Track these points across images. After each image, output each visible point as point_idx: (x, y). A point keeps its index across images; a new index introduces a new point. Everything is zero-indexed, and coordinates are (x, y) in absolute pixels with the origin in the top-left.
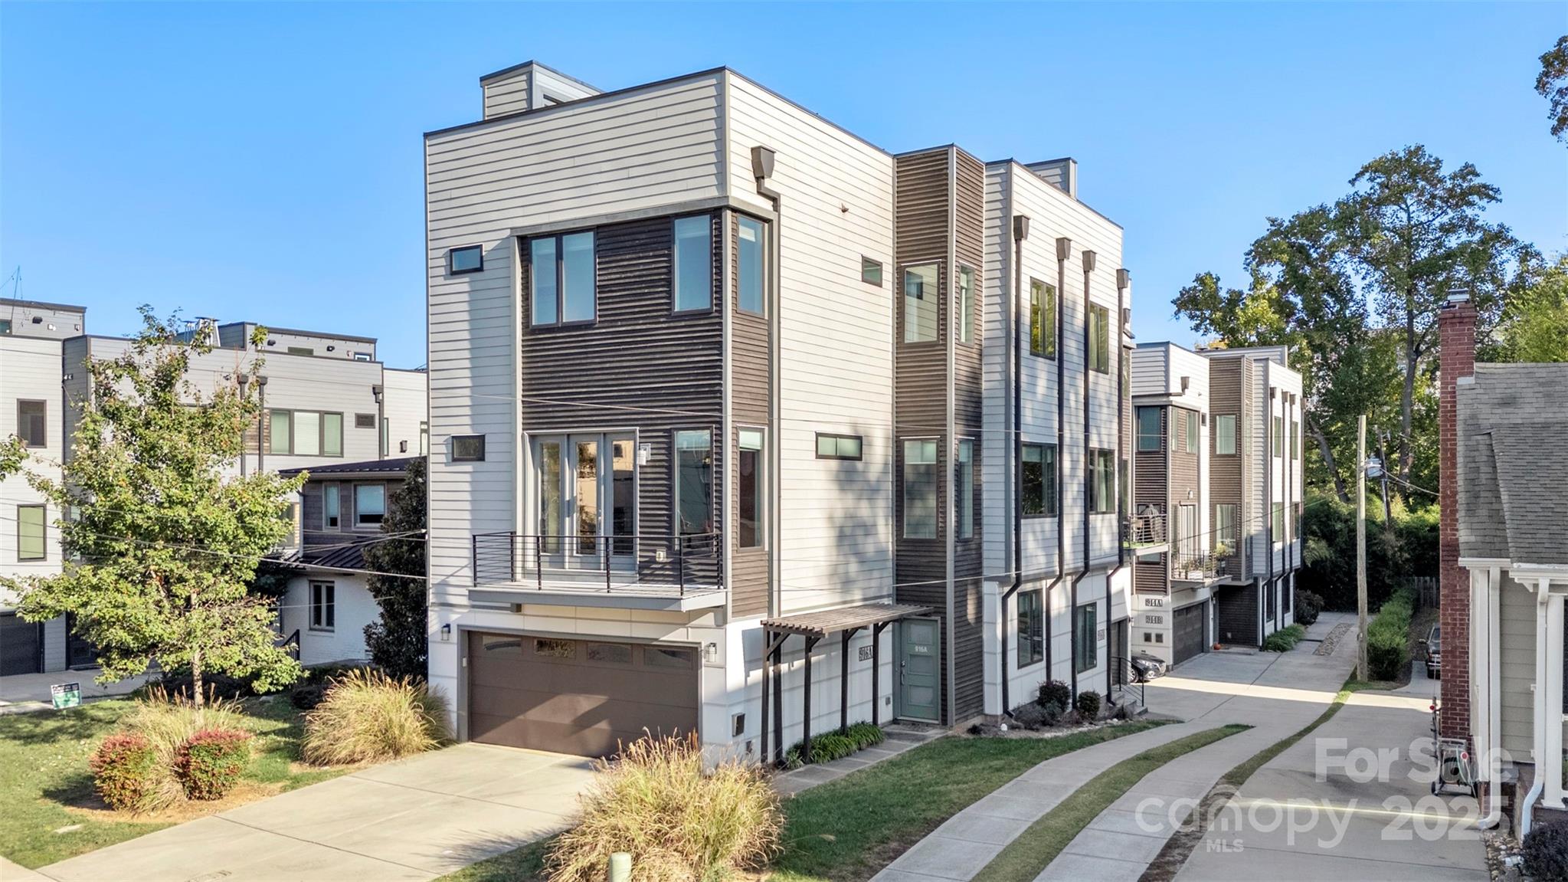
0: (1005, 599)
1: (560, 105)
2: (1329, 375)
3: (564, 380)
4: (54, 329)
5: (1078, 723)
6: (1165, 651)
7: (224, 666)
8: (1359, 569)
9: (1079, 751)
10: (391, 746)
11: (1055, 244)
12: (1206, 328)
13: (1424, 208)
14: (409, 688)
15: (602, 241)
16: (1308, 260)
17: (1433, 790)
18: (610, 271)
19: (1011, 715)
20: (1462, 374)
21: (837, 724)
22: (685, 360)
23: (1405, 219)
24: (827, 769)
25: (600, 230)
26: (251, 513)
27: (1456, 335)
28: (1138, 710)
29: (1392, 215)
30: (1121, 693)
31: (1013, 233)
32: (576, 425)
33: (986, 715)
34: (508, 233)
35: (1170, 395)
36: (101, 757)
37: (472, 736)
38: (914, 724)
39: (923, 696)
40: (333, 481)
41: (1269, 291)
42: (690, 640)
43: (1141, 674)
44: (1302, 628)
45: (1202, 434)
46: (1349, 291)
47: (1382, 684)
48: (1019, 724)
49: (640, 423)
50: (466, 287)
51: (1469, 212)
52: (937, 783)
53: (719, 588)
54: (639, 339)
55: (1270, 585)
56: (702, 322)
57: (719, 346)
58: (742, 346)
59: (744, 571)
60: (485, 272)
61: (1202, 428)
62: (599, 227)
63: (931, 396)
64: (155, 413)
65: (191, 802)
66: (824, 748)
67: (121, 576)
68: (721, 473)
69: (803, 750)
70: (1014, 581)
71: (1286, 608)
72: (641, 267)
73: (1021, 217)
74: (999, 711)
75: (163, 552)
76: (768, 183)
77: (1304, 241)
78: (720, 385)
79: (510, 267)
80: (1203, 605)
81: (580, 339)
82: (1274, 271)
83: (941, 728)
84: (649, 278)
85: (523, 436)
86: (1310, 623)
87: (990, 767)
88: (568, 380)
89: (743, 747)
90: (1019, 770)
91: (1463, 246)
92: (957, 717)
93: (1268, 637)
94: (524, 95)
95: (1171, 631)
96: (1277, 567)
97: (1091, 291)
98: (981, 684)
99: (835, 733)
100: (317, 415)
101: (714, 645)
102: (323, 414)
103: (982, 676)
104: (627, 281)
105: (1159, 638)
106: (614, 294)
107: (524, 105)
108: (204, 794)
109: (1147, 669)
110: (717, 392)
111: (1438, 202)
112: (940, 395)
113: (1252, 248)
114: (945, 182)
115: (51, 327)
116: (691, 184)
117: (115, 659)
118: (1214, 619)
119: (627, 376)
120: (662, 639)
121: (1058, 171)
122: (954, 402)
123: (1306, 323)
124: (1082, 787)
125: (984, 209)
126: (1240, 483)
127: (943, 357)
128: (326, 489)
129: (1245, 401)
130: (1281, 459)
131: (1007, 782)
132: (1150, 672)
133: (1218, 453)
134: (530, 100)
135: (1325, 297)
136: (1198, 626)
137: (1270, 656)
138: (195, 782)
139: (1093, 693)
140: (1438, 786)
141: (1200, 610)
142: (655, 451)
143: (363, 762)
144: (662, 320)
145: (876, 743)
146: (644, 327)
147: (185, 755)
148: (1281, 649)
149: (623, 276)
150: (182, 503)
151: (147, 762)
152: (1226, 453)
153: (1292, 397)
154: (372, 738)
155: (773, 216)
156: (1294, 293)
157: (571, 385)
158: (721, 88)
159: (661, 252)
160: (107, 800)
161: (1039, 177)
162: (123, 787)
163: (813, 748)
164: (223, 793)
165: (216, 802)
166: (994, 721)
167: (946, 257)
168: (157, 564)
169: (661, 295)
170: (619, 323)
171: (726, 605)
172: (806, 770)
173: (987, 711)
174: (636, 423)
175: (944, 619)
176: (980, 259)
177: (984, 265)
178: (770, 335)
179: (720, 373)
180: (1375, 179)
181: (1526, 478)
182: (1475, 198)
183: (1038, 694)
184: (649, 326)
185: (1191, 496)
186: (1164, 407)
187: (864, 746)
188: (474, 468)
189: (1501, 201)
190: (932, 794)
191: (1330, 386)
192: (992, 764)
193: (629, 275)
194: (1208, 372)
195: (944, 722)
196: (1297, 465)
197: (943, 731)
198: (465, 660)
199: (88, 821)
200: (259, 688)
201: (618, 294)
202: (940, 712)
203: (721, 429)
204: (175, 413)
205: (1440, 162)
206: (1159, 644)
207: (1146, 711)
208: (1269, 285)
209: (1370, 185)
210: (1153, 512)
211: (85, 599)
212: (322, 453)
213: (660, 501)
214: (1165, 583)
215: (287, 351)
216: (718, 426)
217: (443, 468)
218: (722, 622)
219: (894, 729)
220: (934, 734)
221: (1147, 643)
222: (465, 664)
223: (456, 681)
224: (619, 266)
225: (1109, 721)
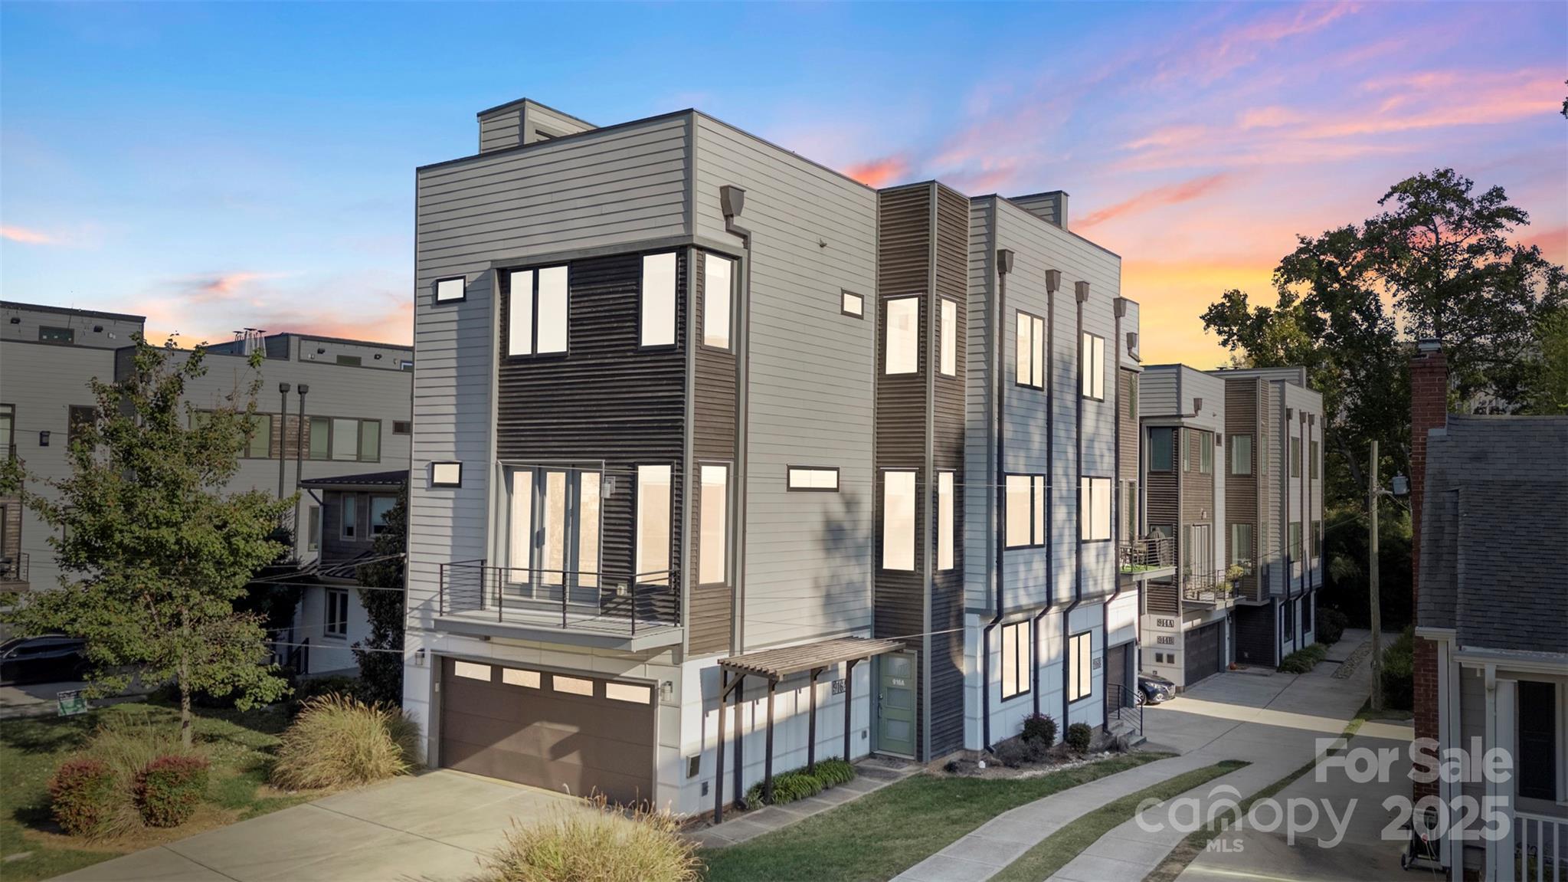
0: (987, 631)
1: (553, 140)
2: (1357, 392)
3: (536, 410)
4: (114, 337)
5: (1064, 758)
6: (1176, 673)
7: (205, 685)
8: (1372, 595)
9: (1050, 797)
10: (358, 772)
11: (1044, 276)
12: (1234, 343)
13: (1453, 229)
14: (379, 713)
15: (576, 275)
16: (1337, 278)
17: (1403, 863)
18: (582, 305)
19: (991, 751)
20: (1433, 426)
21: (803, 761)
22: (650, 395)
23: (1434, 242)
24: (787, 811)
25: (574, 264)
26: (237, 534)
27: (1427, 385)
28: (1134, 740)
29: (1420, 237)
30: (1119, 722)
31: (996, 267)
32: (546, 455)
33: (967, 750)
34: (488, 265)
35: (1182, 416)
36: (59, 782)
37: (443, 764)
38: (890, 758)
39: (901, 730)
40: (351, 492)
41: (1296, 309)
42: (647, 677)
43: (1149, 696)
44: (1323, 647)
45: (1216, 453)
46: (1378, 309)
47: (1397, 714)
48: (999, 760)
49: (606, 455)
50: (455, 316)
51: (1499, 234)
52: (887, 837)
53: (676, 626)
54: (607, 373)
55: (1289, 605)
56: (666, 358)
57: (682, 382)
58: (706, 382)
59: (703, 608)
60: (468, 303)
61: (1217, 448)
62: (572, 261)
63: (911, 427)
64: (153, 435)
65: (147, 829)
66: (786, 788)
67: (110, 593)
68: (681, 509)
69: (767, 791)
70: (995, 615)
71: (1306, 627)
72: (611, 302)
73: (1004, 251)
74: (980, 746)
75: (150, 571)
76: (737, 221)
77: (1331, 258)
78: (682, 420)
79: (490, 298)
80: (1219, 624)
81: (552, 370)
82: (1303, 289)
83: (917, 765)
84: (618, 313)
85: (497, 466)
86: (1334, 642)
87: (948, 818)
88: (541, 410)
89: (698, 788)
90: (976, 823)
91: (1491, 270)
92: (933, 754)
93: (1286, 658)
94: (516, 130)
95: (1183, 652)
96: (1295, 587)
97: (1084, 320)
98: (961, 718)
99: (802, 771)
100: (356, 422)
101: (670, 684)
102: (361, 421)
103: (962, 710)
104: (598, 315)
105: (1171, 659)
106: (586, 328)
107: (516, 140)
108: (160, 821)
109: (1155, 692)
110: (679, 428)
111: (1466, 223)
112: (919, 427)
113: (1282, 265)
114: (926, 217)
115: (111, 335)
116: (660, 221)
117: (98, 676)
118: (1230, 639)
119: (595, 409)
120: (622, 675)
121: (1051, 203)
122: (932, 435)
123: (1335, 339)
124: (1033, 848)
125: (969, 243)
126: (1255, 503)
127: (923, 389)
128: (344, 500)
129: (1261, 422)
130: (1299, 479)
131: (958, 838)
132: (1159, 695)
133: (1234, 472)
134: (522, 135)
135: (1354, 314)
136: (1213, 645)
137: (1287, 678)
138: (151, 810)
139: (1084, 725)
140: (1408, 860)
141: (1215, 630)
142: (620, 485)
143: (330, 787)
144: (629, 354)
145: (845, 781)
146: (612, 361)
147: (144, 782)
148: (1299, 670)
149: (594, 310)
150: (168, 524)
151: (104, 788)
152: (1244, 473)
153: (1311, 417)
154: (340, 763)
155: (743, 254)
156: (1323, 310)
157: (543, 416)
158: (689, 128)
159: (630, 288)
160: (62, 825)
161: (1027, 211)
162: (79, 814)
163: (775, 788)
164: (179, 821)
165: (171, 830)
166: (971, 759)
167: (926, 291)
168: (143, 582)
169: (628, 330)
170: (589, 356)
171: (682, 643)
172: (765, 812)
173: (968, 745)
174: (602, 455)
175: (921, 653)
176: (963, 291)
177: (968, 297)
178: (737, 371)
179: (682, 409)
180: (1404, 199)
181: (1487, 544)
182: (1504, 221)
183: (1023, 728)
184: (617, 360)
185: (1205, 516)
186: (1176, 428)
187: (830, 785)
188: (456, 494)
189: (1529, 223)
190: (877, 851)
191: (1359, 402)
192: (952, 813)
193: (600, 309)
194: (1224, 392)
195: (920, 758)
196: (1318, 484)
197: (916, 768)
198: (437, 686)
199: (40, 847)
200: (242, 706)
201: (590, 327)
202: (916, 748)
203: (681, 464)
204: (173, 433)
205: (1472, 183)
206: (1170, 665)
207: (1144, 741)
208: (1297, 303)
209: (1400, 204)
210: (1160, 535)
211: (72, 616)
212: (359, 458)
213: (623, 534)
214: (1177, 604)
215: (335, 362)
216: (680, 461)
217: (424, 493)
218: (678, 660)
219: (870, 764)
220: (908, 771)
221: (1159, 664)
222: (437, 689)
223: (427, 706)
224: (591, 300)
225: (1100, 754)
